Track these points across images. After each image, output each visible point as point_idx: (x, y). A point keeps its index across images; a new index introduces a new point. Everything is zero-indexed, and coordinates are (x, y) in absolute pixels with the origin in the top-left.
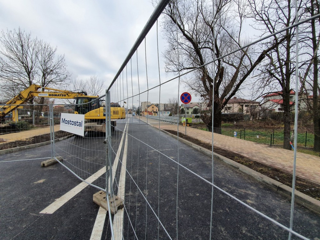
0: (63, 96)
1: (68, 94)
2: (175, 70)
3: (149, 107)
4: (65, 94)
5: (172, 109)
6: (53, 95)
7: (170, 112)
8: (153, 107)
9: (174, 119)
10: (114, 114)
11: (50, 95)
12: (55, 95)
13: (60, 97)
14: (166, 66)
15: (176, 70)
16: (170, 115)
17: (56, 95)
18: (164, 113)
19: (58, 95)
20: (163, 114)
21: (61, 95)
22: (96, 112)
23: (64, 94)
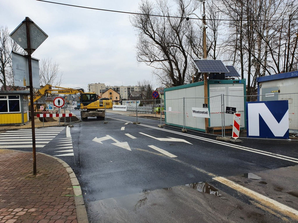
3: (103, 93)
5: (142, 95)
6: (61, 92)
7: (139, 101)
8: (111, 94)
9: (148, 109)
10: (106, 105)
11: (59, 92)
16: (141, 105)
18: (132, 102)
19: (65, 92)
20: (131, 104)
22: (95, 104)
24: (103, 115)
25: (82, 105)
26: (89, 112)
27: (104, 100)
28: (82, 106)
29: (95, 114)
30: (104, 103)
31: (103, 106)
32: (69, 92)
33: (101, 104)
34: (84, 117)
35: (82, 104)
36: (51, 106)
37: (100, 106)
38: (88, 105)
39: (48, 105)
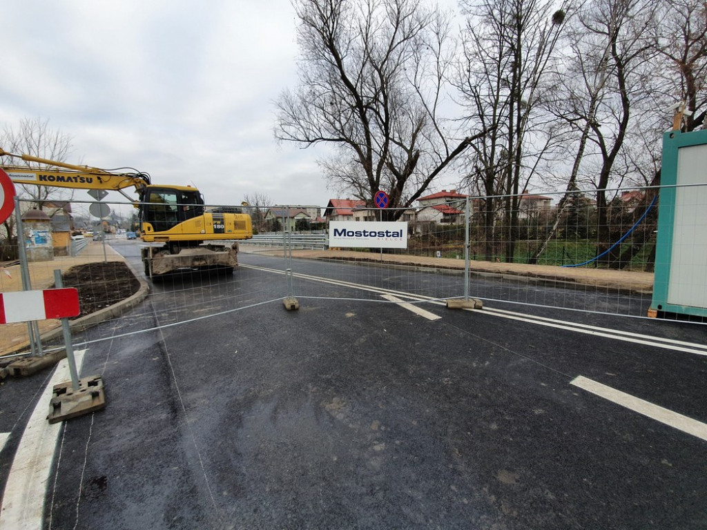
0: (84, 181)
1: (101, 177)
2: (300, 138)
4: (89, 176)
12: (58, 177)
13: (74, 184)
14: (281, 125)
15: (302, 137)
17: (63, 177)
21: (78, 179)
23: (85, 176)
24: (232, 260)
25: (149, 229)
26: (180, 255)
27: (226, 212)
28: (147, 232)
29: (205, 260)
30: (226, 222)
31: (226, 231)
32: (90, 181)
33: (219, 227)
34: (161, 272)
35: (150, 225)
36: (41, 234)
37: (217, 231)
38: (170, 227)
39: (31, 233)
